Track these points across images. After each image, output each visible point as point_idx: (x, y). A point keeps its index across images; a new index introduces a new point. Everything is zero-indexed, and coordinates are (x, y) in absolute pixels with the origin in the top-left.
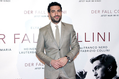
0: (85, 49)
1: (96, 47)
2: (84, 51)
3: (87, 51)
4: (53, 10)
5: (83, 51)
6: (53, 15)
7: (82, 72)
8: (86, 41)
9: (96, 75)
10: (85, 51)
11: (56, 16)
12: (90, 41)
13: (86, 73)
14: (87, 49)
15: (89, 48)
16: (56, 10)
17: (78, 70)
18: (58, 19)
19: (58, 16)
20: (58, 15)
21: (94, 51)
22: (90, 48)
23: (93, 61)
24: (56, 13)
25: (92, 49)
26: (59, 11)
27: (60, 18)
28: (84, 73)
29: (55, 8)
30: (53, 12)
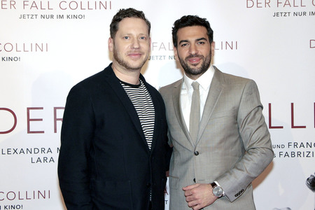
0: (292, 149)
2: (290, 155)
3: (296, 154)
4: (185, 39)
5: (287, 155)
6: (185, 53)
8: (293, 127)
10: (293, 154)
11: (191, 56)
12: (305, 127)
14: (296, 150)
15: (302, 145)
16: (192, 40)
18: (199, 66)
19: (197, 55)
20: (200, 53)
22: (305, 145)
24: (193, 47)
25: (313, 150)
26: (201, 43)
27: (204, 63)
29: (191, 33)
30: (185, 45)
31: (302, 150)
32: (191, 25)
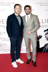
7: (40, 36)
9: (46, 37)
12: (44, 23)
13: (42, 36)
14: (42, 26)
16: (28, 9)
21: (46, 27)
23: (45, 31)
25: (45, 26)
28: (41, 36)
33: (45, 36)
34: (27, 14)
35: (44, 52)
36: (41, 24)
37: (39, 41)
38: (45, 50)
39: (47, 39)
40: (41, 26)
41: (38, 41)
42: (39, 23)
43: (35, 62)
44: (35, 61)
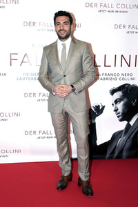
1: (118, 75)
4: (58, 22)
6: (58, 28)
7: (99, 106)
8: (105, 66)
9: (116, 110)
11: (61, 30)
12: (110, 66)
13: (103, 107)
14: (106, 77)
16: (62, 22)
17: (93, 104)
19: (63, 30)
20: (65, 29)
21: (116, 79)
22: (110, 75)
23: (113, 92)
24: (62, 25)
25: (113, 77)
26: (66, 24)
27: (67, 33)
28: (101, 107)
29: (62, 19)
30: (58, 24)
31: (108, 77)
32: (62, 15)
33: (113, 108)
34: (60, 38)
35: (111, 158)
36: (101, 70)
37: (95, 124)
38: (113, 152)
39: (118, 117)
40: (100, 77)
41: (91, 122)
42: (95, 66)
43: (88, 182)
44: (87, 179)
